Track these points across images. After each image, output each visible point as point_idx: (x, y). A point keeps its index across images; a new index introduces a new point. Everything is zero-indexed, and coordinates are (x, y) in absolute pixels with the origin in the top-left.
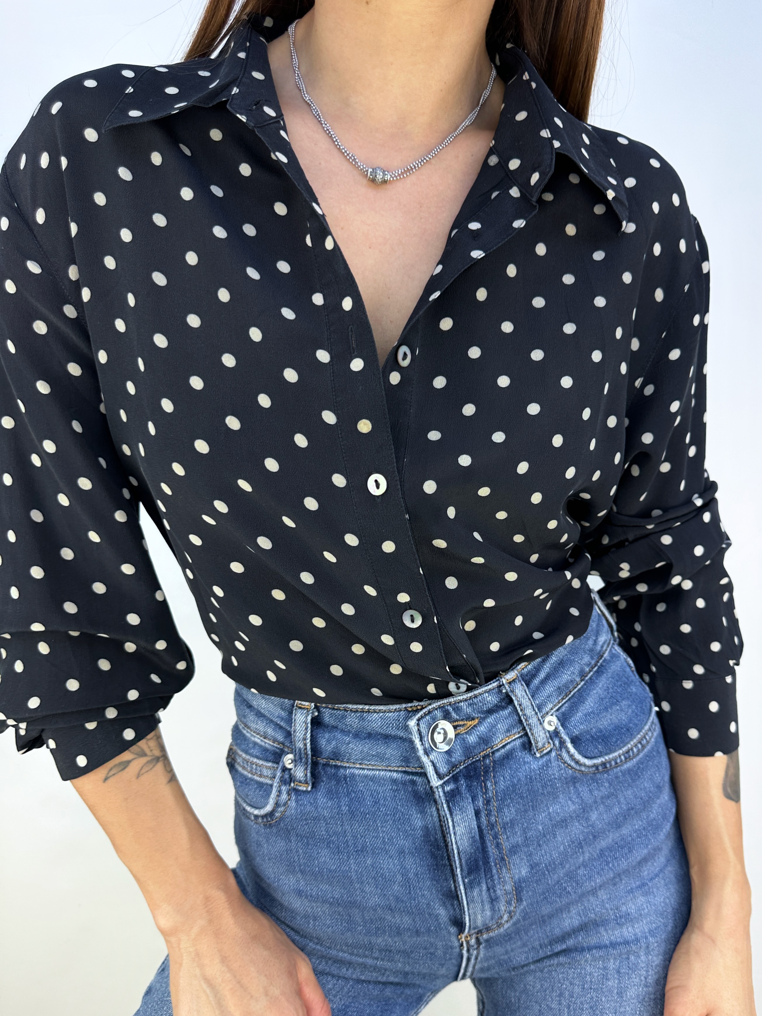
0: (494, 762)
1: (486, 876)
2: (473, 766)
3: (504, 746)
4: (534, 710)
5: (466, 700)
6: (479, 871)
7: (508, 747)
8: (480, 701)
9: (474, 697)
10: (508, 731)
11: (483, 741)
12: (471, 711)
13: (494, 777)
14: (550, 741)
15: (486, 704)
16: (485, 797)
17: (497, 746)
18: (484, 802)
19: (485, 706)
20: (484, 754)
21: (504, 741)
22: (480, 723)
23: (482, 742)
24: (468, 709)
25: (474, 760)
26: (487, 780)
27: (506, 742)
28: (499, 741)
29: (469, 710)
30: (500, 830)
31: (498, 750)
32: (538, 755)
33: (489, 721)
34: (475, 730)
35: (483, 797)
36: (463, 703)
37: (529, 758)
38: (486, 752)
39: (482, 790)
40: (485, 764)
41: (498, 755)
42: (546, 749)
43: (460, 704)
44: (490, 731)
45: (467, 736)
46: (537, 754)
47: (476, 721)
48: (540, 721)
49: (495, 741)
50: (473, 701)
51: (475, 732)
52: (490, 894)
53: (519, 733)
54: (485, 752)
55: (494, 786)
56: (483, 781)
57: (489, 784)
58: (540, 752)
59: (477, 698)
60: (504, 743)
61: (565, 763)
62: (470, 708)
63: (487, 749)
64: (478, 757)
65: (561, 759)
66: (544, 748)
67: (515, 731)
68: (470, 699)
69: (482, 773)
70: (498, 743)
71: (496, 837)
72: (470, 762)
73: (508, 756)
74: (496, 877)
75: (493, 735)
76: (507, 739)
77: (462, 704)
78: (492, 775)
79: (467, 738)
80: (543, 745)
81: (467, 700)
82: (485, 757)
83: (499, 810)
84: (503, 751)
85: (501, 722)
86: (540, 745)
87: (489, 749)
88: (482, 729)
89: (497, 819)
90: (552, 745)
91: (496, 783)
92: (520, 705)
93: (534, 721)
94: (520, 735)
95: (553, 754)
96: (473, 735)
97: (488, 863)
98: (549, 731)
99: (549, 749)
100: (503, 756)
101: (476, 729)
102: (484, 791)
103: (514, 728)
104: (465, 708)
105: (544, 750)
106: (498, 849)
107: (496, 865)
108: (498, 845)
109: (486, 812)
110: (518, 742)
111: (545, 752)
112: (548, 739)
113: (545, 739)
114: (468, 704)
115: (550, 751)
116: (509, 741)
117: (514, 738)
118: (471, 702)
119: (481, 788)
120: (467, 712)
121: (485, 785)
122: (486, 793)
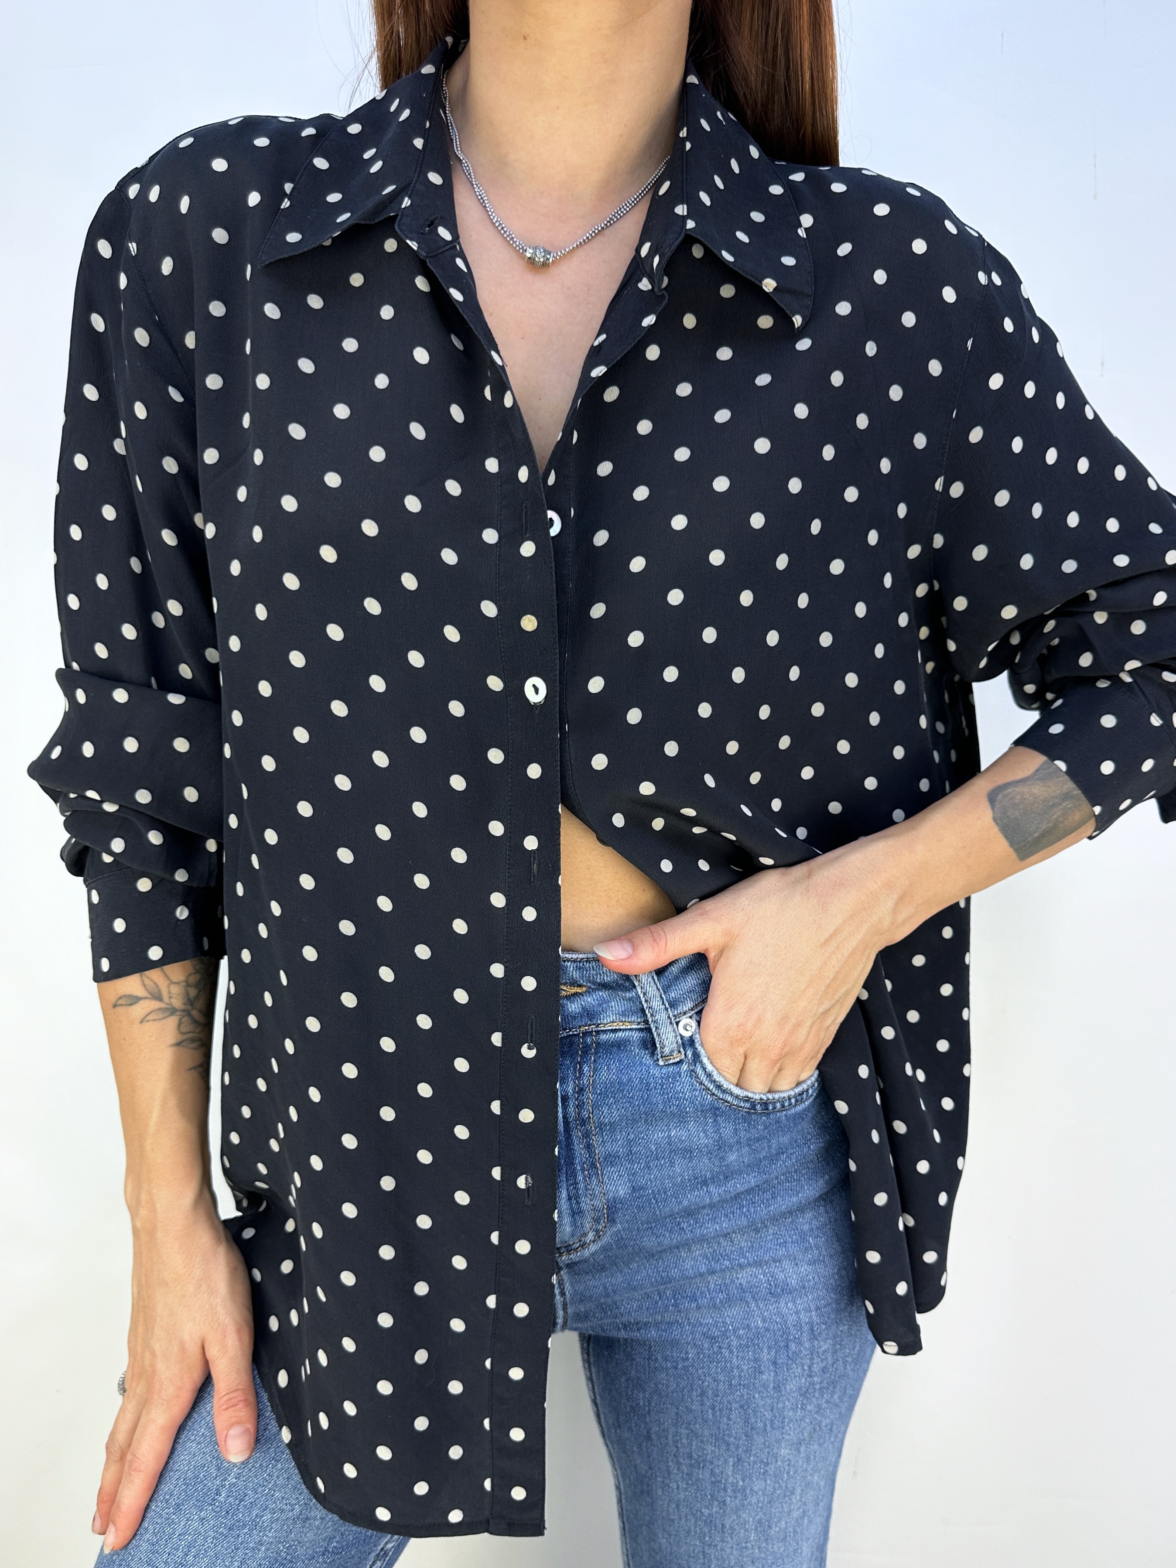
0: (598, 1044)
1: (567, 1180)
2: (568, 1040)
3: (615, 1031)
4: (663, 1003)
5: (575, 961)
6: (559, 1171)
7: (620, 1034)
8: (593, 967)
9: (586, 961)
10: (624, 1014)
11: (588, 1014)
12: (578, 976)
13: (595, 1061)
14: (682, 1050)
15: (600, 975)
16: (577, 1082)
17: (604, 1027)
18: (575, 1089)
19: (599, 976)
20: (586, 1030)
21: (615, 1024)
22: (588, 992)
23: (585, 1014)
24: (574, 973)
25: (571, 1033)
26: (585, 1062)
27: (617, 1028)
28: (609, 1021)
29: (576, 975)
30: (593, 1129)
31: (605, 1031)
32: (661, 1063)
33: (600, 994)
34: (580, 999)
35: (575, 1082)
36: (570, 963)
37: (647, 1060)
38: (589, 1029)
39: (575, 1073)
40: (585, 1042)
41: (604, 1037)
42: (674, 1058)
43: (566, 963)
44: (600, 1005)
45: (568, 1003)
46: (660, 1060)
47: (584, 989)
48: (671, 1020)
49: (603, 1020)
50: (583, 965)
51: (579, 1000)
52: (571, 1205)
53: (639, 1023)
54: (587, 1028)
55: (592, 1073)
56: (579, 1063)
57: (586, 1069)
58: (666, 1059)
59: (590, 963)
60: (614, 1028)
61: (701, 1083)
62: (578, 972)
63: (590, 1025)
64: (576, 1031)
65: (695, 1077)
66: (672, 1057)
67: (633, 1019)
68: (580, 962)
69: (580, 1053)
70: (607, 1024)
71: (587, 1135)
72: (565, 1034)
73: (620, 1045)
74: (581, 1186)
75: (603, 1011)
76: (621, 1024)
77: (568, 965)
78: (593, 1058)
79: (567, 1005)
80: (670, 1053)
81: (577, 961)
82: (585, 1034)
83: (596, 1106)
84: (612, 1035)
85: (617, 1000)
86: (667, 1051)
87: (594, 1026)
88: (589, 1000)
89: (591, 1115)
90: (683, 1056)
91: (595, 1070)
92: (645, 994)
93: (662, 1017)
94: (639, 1027)
95: (685, 1067)
96: (576, 1003)
97: (573, 1164)
98: (682, 1037)
99: (678, 1060)
100: (612, 1042)
101: (581, 997)
102: (578, 1075)
103: (632, 1014)
104: (571, 970)
105: (671, 1059)
106: (588, 1152)
107: (583, 1170)
108: (589, 1147)
109: (577, 1103)
110: (636, 1035)
111: (671, 1061)
112: (679, 1047)
113: (675, 1045)
114: (577, 966)
115: (681, 1062)
116: (622, 1028)
117: (629, 1027)
118: (581, 965)
119: (575, 1069)
120: (573, 976)
121: (581, 1068)
122: (579, 1078)
